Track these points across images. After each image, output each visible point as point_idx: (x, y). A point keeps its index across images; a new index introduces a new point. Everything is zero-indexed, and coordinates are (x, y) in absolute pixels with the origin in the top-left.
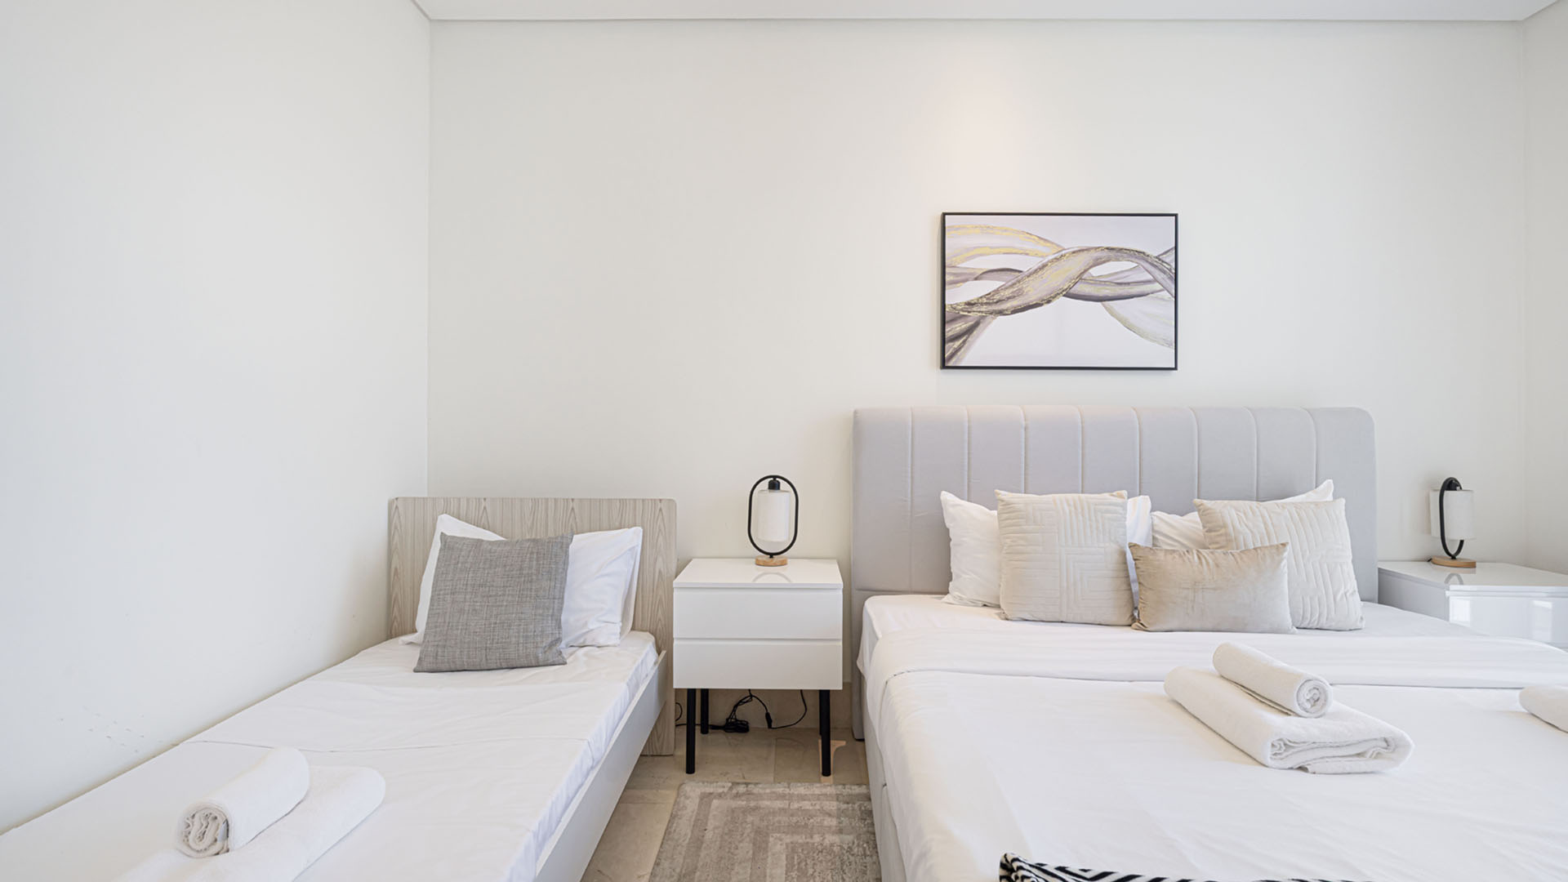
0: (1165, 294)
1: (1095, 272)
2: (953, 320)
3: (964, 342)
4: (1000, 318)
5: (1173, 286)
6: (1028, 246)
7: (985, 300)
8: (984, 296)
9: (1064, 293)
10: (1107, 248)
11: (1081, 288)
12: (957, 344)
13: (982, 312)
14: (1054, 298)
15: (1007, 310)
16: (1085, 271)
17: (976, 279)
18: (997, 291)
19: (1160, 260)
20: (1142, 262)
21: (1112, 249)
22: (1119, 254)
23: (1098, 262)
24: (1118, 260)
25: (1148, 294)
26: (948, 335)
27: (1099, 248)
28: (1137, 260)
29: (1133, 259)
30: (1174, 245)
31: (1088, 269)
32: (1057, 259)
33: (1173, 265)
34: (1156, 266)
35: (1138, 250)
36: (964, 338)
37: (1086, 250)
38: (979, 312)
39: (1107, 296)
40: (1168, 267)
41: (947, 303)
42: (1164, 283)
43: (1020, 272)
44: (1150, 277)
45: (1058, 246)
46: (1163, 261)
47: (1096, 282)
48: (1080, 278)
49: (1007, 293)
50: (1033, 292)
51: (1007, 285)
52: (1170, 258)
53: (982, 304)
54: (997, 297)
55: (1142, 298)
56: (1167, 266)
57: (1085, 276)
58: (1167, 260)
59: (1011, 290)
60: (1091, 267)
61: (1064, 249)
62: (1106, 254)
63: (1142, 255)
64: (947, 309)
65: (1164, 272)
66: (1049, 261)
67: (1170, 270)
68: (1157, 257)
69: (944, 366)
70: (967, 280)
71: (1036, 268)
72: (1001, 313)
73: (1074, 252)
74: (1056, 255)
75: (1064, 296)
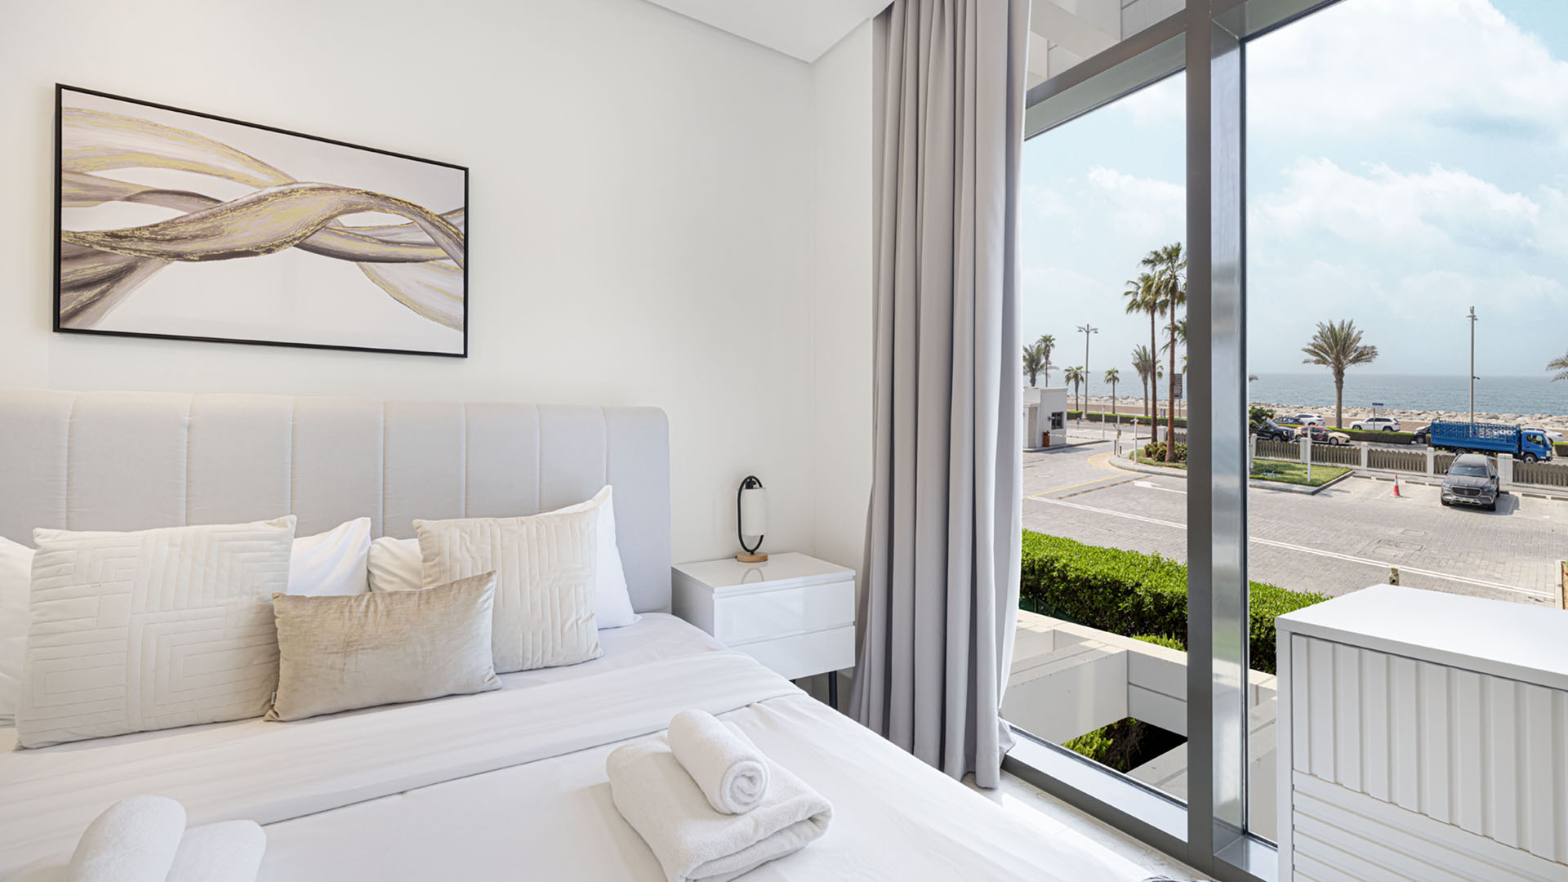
0: (451, 262)
1: (348, 220)
2: (77, 257)
3: (103, 294)
4: (176, 264)
5: (462, 256)
6: (232, 166)
7: (147, 234)
8: (146, 228)
9: (297, 242)
10: (367, 193)
11: (322, 239)
12: (86, 295)
13: (140, 251)
14: (278, 246)
15: (191, 254)
16: (331, 217)
17: (129, 199)
18: (172, 223)
19: (444, 220)
20: (418, 219)
21: (375, 196)
22: (385, 203)
23: (350, 209)
24: (383, 211)
25: (427, 260)
26: (64, 279)
27: (353, 190)
28: (410, 216)
29: (404, 213)
30: (463, 206)
31: (336, 216)
32: (284, 194)
33: (462, 229)
34: (438, 228)
35: (413, 203)
36: (104, 287)
37: (334, 189)
38: (135, 250)
39: (368, 256)
40: (456, 231)
41: (64, 228)
42: (448, 248)
43: (219, 201)
44: (428, 239)
45: (285, 175)
46: (448, 223)
47: (352, 234)
48: (323, 225)
49: (192, 229)
50: (242, 232)
51: (192, 217)
52: (458, 220)
53: (141, 239)
54: (172, 233)
55: (420, 264)
56: (453, 229)
57: (331, 224)
58: (454, 223)
59: (200, 226)
60: (340, 213)
61: (297, 183)
62: (364, 199)
63: (419, 210)
64: (63, 238)
65: (450, 237)
66: (270, 195)
67: (458, 235)
68: (439, 216)
69: (57, 328)
70: (109, 199)
71: (246, 200)
72: (179, 256)
73: (313, 189)
74: (283, 188)
75: (296, 246)
